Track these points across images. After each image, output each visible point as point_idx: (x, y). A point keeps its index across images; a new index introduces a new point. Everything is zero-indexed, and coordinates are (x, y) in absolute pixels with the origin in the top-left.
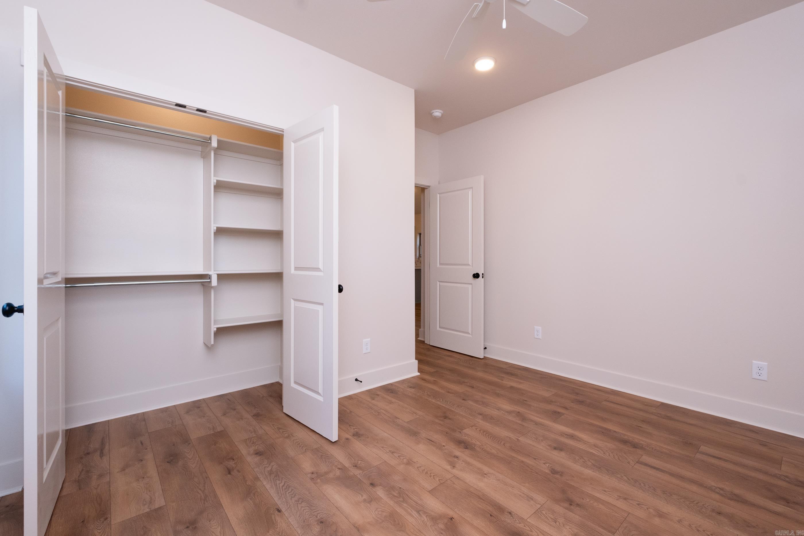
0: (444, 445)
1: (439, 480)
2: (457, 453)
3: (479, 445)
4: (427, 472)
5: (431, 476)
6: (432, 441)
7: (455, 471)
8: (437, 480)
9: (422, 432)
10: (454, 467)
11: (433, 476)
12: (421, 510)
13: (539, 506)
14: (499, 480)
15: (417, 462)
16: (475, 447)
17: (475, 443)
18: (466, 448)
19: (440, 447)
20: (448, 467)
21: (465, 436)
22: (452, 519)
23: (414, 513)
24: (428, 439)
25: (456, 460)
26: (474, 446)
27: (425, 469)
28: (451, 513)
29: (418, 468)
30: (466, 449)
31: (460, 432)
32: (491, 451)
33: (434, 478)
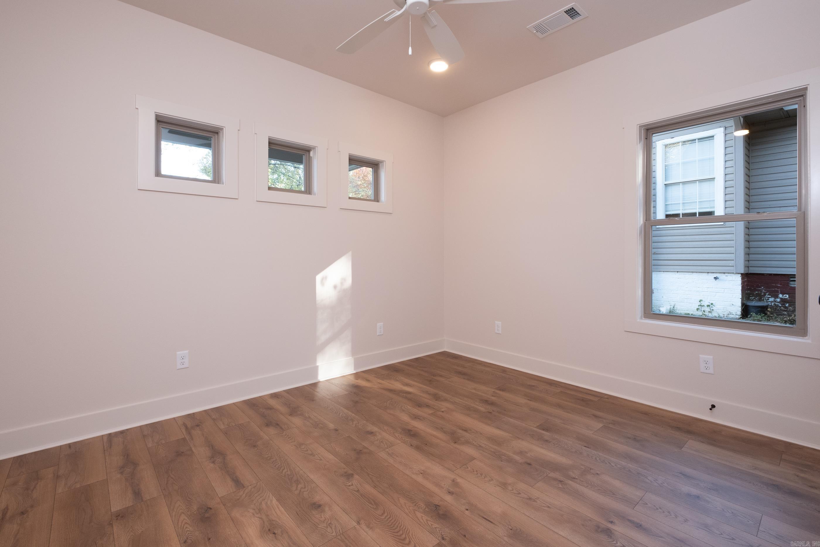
0: (467, 511)
1: (468, 468)
2: (449, 498)
3: (419, 512)
4: (481, 475)
5: (477, 471)
6: (485, 519)
7: (453, 476)
8: (469, 468)
9: (506, 538)
10: (453, 481)
11: (474, 472)
12: (479, 447)
13: (387, 450)
14: (410, 468)
15: (495, 487)
16: (425, 508)
17: (423, 515)
18: (437, 506)
19: (472, 507)
20: (459, 480)
21: (436, 528)
22: (455, 443)
23: (483, 445)
24: (491, 522)
25: (451, 489)
26: (427, 509)
27: (484, 478)
28: (456, 446)
29: (492, 480)
30: (437, 504)
31: (443, 539)
32: (406, 502)
33: (473, 470)
